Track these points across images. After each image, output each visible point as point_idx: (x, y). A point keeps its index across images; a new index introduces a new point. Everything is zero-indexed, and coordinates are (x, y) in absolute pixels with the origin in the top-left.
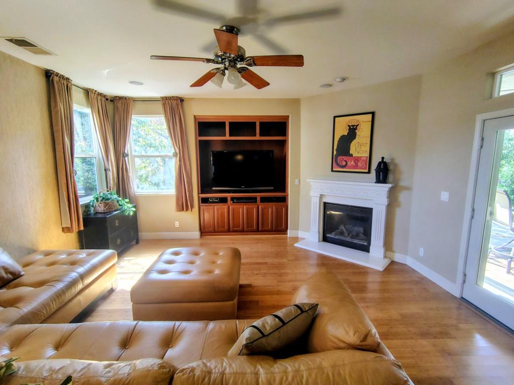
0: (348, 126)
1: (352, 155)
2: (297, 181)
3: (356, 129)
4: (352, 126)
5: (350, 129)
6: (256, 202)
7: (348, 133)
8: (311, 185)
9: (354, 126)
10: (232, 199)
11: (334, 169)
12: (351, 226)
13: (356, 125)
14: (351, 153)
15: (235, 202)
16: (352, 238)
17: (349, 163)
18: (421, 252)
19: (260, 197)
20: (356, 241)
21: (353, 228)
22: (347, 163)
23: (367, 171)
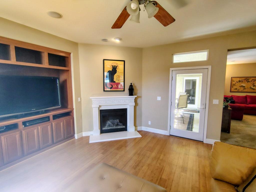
0: (112, 66)
1: (115, 82)
2: (79, 99)
3: (116, 68)
4: (114, 66)
5: (113, 68)
6: (49, 120)
7: (112, 70)
8: (92, 101)
9: (115, 66)
10: (24, 123)
11: (105, 90)
12: (113, 120)
13: (116, 66)
14: (114, 81)
15: (27, 126)
16: (116, 126)
17: (113, 86)
18: (150, 123)
19: (53, 116)
20: (119, 127)
21: (113, 121)
22: (112, 86)
23: (123, 90)
